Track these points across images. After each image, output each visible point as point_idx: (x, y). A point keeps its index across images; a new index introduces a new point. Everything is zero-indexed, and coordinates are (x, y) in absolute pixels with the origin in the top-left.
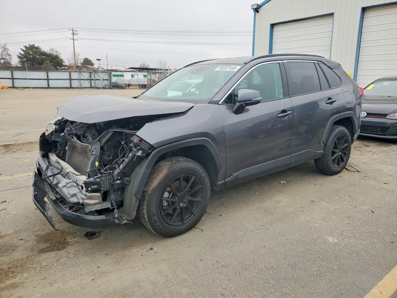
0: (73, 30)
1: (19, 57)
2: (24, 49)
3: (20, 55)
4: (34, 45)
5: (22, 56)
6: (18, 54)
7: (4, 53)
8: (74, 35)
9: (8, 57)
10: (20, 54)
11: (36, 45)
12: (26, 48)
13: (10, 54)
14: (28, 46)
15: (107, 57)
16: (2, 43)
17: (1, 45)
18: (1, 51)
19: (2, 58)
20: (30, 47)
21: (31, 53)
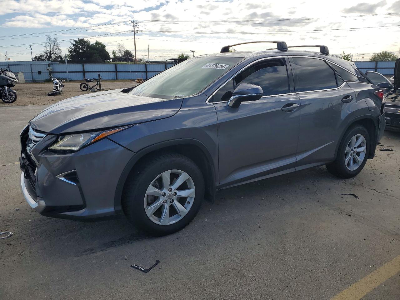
0: (134, 23)
1: (69, 51)
2: (74, 43)
3: (71, 50)
4: (83, 39)
6: (69, 49)
7: (55, 48)
8: (135, 28)
9: (58, 52)
10: (71, 48)
11: (85, 39)
12: (76, 43)
14: (77, 40)
15: (148, 48)
16: (53, 38)
17: (52, 40)
18: (52, 46)
19: (53, 53)
20: (79, 41)
21: (81, 47)
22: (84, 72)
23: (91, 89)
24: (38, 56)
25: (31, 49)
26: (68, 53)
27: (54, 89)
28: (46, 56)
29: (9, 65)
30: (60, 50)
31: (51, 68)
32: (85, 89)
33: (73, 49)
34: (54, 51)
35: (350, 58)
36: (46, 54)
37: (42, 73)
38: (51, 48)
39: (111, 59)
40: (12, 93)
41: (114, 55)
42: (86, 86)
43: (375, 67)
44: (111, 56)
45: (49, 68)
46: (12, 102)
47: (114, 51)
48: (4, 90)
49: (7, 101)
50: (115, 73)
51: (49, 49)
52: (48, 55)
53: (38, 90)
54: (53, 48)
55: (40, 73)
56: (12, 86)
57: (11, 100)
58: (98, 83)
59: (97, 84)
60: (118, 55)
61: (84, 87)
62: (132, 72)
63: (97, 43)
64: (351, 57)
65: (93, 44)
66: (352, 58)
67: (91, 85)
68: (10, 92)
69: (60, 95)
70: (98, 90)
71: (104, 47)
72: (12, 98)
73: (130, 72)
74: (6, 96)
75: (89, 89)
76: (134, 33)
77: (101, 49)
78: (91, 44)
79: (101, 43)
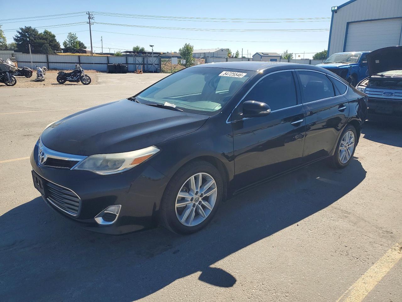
0: (89, 15)
1: (15, 39)
2: (21, 31)
4: (31, 27)
5: (19, 39)
6: (15, 37)
10: (18, 37)
11: (33, 27)
13: (4, 36)
14: (24, 28)
15: (102, 40)
20: (26, 29)
21: (28, 36)
22: (48, 62)
27: (39, 77)
30: (4, 38)
31: (14, 58)
39: (62, 49)
41: (65, 46)
44: (62, 47)
45: (12, 58)
47: (65, 42)
48: (6, 75)
49: (8, 84)
57: (12, 83)
60: (69, 46)
63: (46, 32)
65: (41, 34)
71: (54, 36)
73: (93, 63)
76: (89, 24)
77: (51, 39)
78: (39, 33)
79: (50, 33)
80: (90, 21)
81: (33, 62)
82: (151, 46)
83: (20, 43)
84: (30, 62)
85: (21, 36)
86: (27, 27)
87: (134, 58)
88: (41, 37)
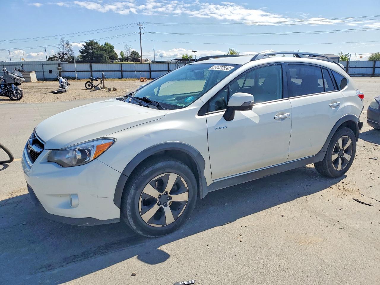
0: (140, 25)
1: (81, 52)
2: (85, 44)
3: (82, 51)
4: (93, 41)
5: (83, 51)
6: (80, 50)
7: (68, 49)
9: (70, 53)
10: (82, 49)
11: (95, 41)
12: (86, 44)
13: (72, 49)
14: (88, 42)
16: (66, 40)
17: (65, 41)
18: (65, 47)
19: (66, 54)
20: (90, 43)
21: (91, 48)
22: (91, 71)
23: (95, 87)
24: (52, 56)
25: (46, 50)
26: (79, 54)
27: (60, 88)
28: (59, 57)
29: (23, 65)
30: (71, 51)
31: (61, 67)
32: (90, 87)
33: (84, 50)
34: (67, 51)
35: (348, 58)
36: (59, 54)
37: (52, 73)
38: (64, 49)
39: (120, 59)
40: (19, 91)
41: (122, 56)
42: (91, 85)
43: (373, 66)
44: (119, 56)
45: (59, 67)
46: (19, 100)
47: (122, 52)
48: (11, 88)
49: (14, 98)
50: (121, 72)
51: (62, 51)
52: (61, 56)
53: (46, 88)
54: (66, 50)
55: (50, 72)
56: (19, 84)
57: (18, 97)
58: (102, 81)
59: (101, 83)
60: (125, 55)
61: (89, 85)
62: (136, 71)
63: (106, 44)
64: (349, 56)
65: (102, 46)
66: (350, 58)
67: (95, 83)
68: (17, 90)
69: (65, 93)
70: (102, 88)
71: (113, 48)
72: (18, 96)
74: (13, 94)
75: (93, 87)
76: (140, 34)
77: (110, 50)
78: (100, 45)
79: (110, 44)
80: (141, 31)
81: (77, 71)
82: (194, 52)
83: (85, 55)
84: (75, 71)
85: (85, 49)
86: (90, 40)
87: (176, 65)
88: (101, 49)
